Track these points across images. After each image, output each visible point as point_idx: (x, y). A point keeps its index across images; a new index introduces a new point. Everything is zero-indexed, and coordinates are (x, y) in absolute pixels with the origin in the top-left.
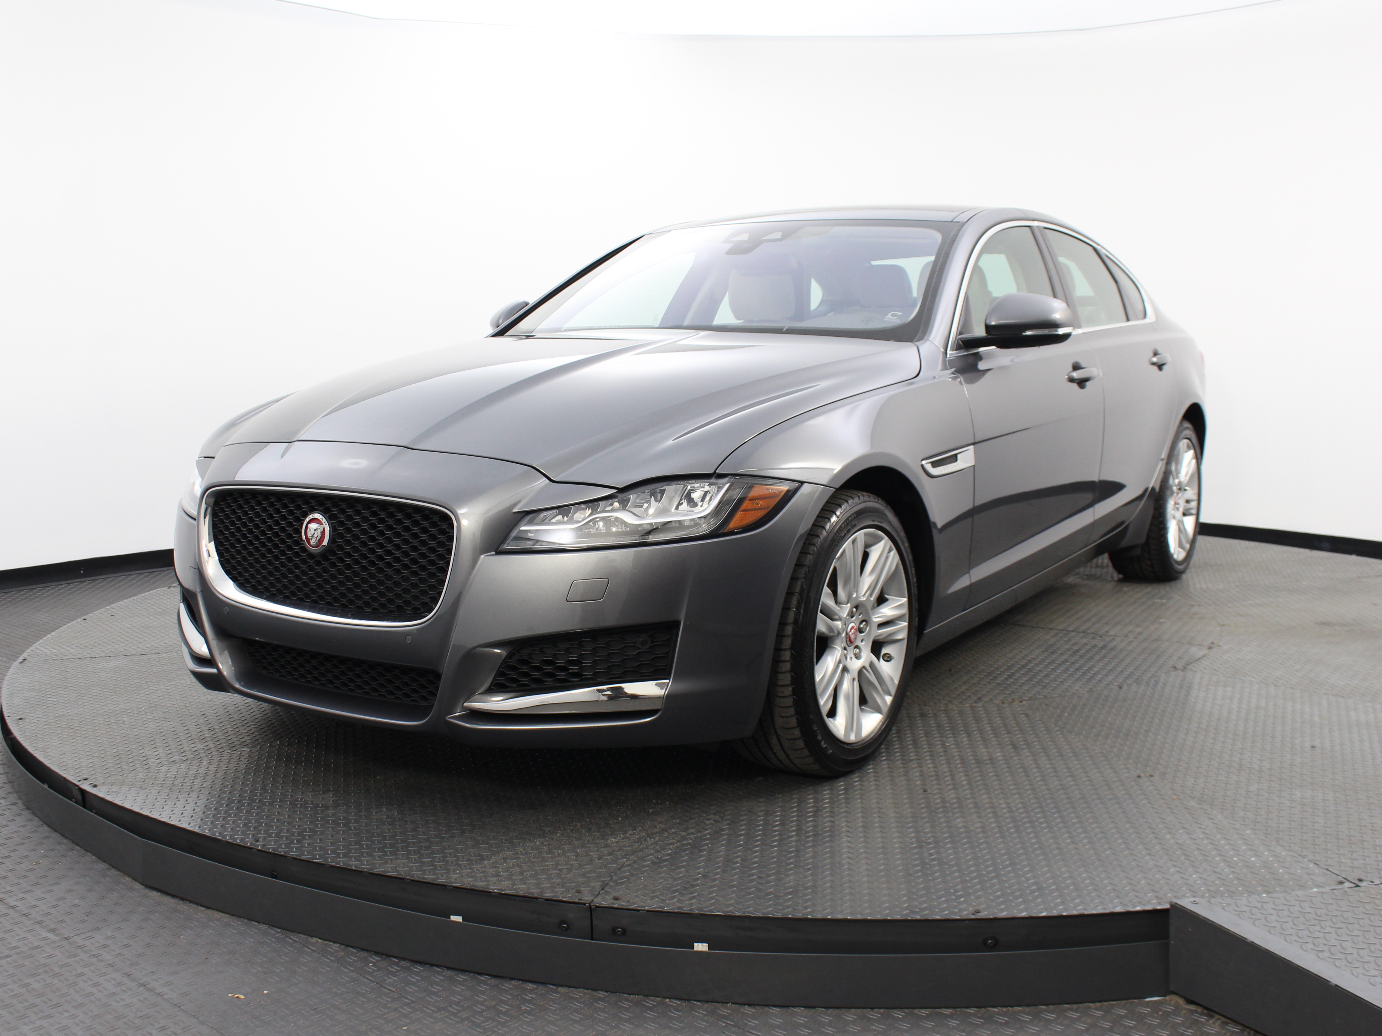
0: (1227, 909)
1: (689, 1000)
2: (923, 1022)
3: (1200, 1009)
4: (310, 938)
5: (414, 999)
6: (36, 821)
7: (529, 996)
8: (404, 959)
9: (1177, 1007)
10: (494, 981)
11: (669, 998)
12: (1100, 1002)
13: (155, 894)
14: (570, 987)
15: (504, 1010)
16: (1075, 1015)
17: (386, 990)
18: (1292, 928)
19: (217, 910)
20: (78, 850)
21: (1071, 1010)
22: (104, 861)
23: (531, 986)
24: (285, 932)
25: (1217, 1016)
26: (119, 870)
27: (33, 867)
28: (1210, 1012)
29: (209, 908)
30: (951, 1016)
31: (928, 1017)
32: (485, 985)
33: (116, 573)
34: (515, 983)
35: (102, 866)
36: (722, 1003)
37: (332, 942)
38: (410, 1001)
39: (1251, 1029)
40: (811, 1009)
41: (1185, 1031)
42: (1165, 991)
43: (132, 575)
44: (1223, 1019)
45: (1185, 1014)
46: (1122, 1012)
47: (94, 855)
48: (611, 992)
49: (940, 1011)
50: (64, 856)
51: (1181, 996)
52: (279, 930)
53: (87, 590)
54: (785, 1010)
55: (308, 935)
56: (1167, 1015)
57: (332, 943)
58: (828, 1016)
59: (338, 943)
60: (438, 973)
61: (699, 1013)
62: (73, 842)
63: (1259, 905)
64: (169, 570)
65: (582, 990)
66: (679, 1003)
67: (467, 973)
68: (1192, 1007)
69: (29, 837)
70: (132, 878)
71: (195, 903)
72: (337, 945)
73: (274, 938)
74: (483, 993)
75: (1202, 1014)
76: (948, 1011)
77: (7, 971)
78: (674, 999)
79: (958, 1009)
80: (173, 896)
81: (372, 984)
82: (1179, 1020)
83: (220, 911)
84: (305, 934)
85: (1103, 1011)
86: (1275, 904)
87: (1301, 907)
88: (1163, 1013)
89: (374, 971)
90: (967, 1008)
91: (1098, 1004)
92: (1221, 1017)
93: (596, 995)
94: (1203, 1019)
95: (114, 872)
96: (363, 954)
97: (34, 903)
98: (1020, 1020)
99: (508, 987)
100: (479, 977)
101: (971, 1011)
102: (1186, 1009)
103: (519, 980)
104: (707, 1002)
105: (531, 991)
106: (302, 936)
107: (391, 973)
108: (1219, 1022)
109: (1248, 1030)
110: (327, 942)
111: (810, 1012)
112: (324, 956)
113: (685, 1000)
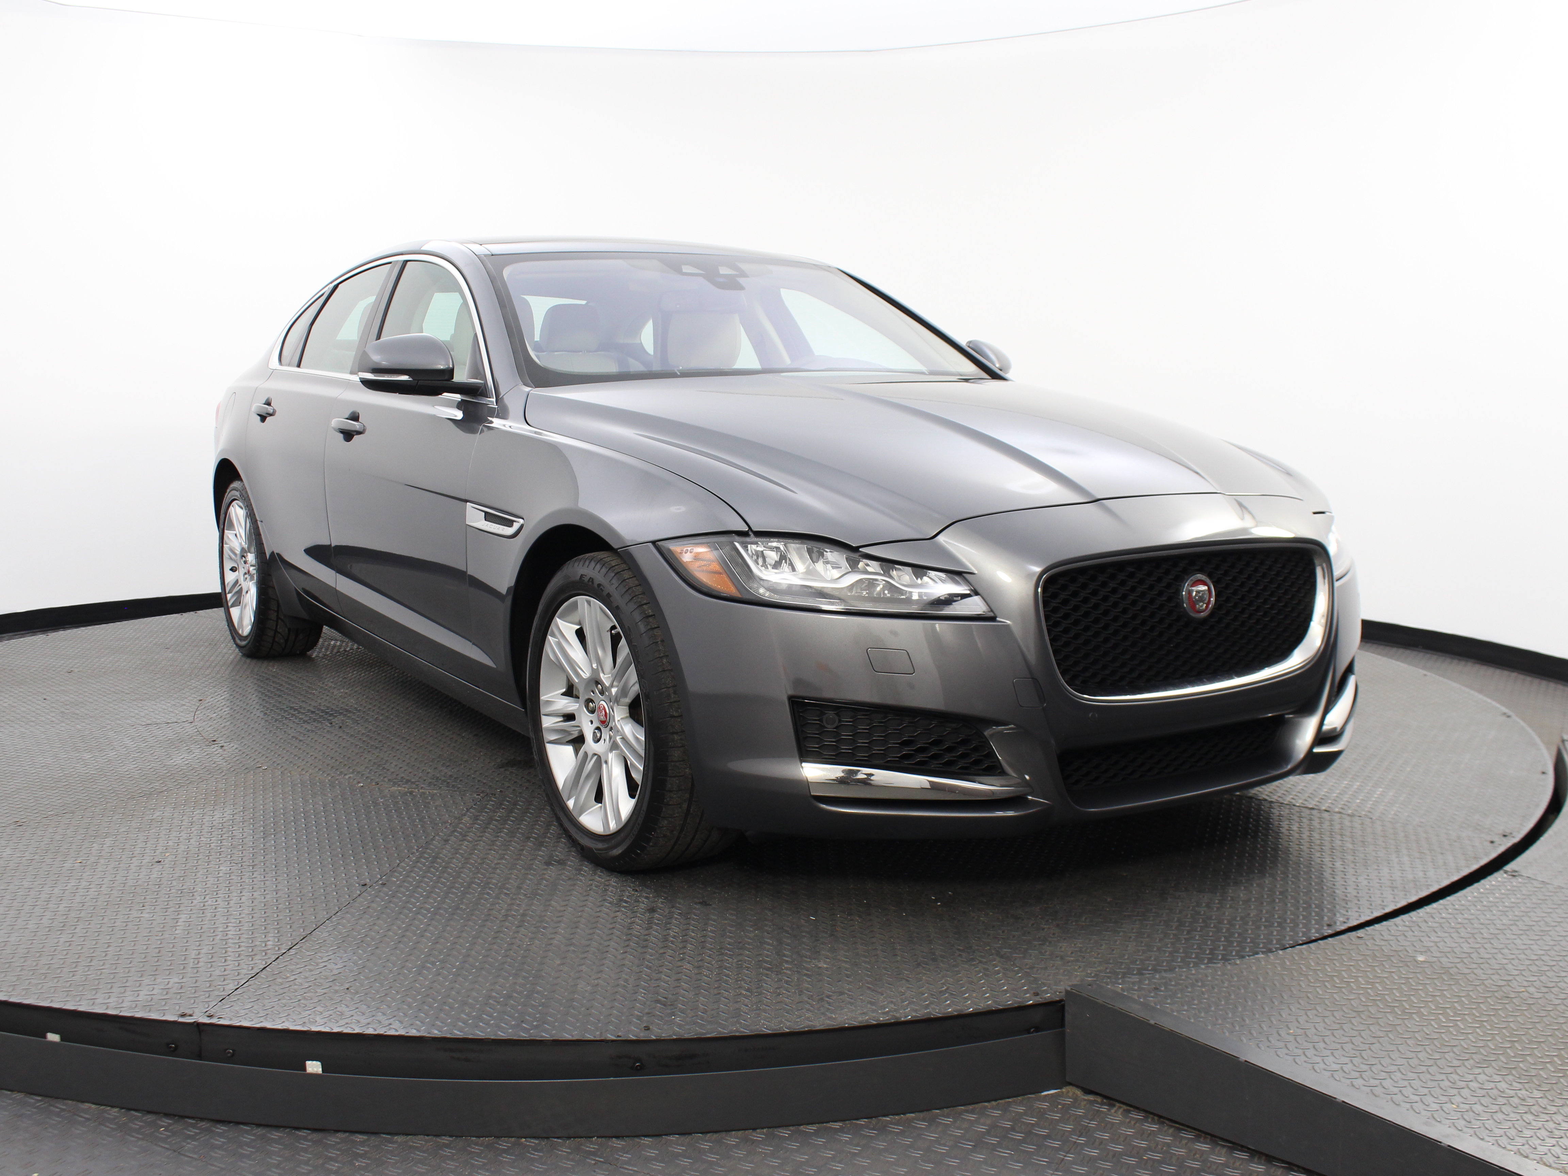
1: (547, 1138)
2: (812, 1139)
3: (1099, 1099)
4: (79, 1104)
5: (224, 1166)
7: (361, 1150)
8: (202, 1119)
9: (1076, 1099)
10: (316, 1136)
11: (525, 1138)
12: (995, 1100)
14: (407, 1135)
15: (335, 1168)
16: (972, 1117)
17: (186, 1159)
21: (967, 1111)
23: (360, 1138)
24: (47, 1099)
25: (1118, 1105)
28: (1111, 1100)
30: (841, 1130)
31: (817, 1133)
32: (306, 1140)
34: (340, 1135)
36: (585, 1137)
37: (109, 1106)
38: (218, 1169)
39: (1154, 1114)
40: (687, 1136)
41: (1089, 1123)
42: (1062, 1082)
44: (1125, 1107)
45: (1085, 1106)
46: (1021, 1109)
48: (456, 1136)
49: (828, 1125)
51: (1078, 1087)
52: (39, 1098)
54: (659, 1139)
55: (78, 1101)
56: (1066, 1108)
57: (109, 1108)
58: (707, 1141)
59: (118, 1107)
60: (247, 1132)
61: (562, 1151)
65: (422, 1136)
66: (537, 1142)
67: (282, 1129)
68: (1091, 1097)
72: (116, 1110)
73: (35, 1108)
74: (305, 1150)
75: (1102, 1104)
76: (837, 1125)
78: (530, 1138)
79: (847, 1122)
81: (168, 1153)
82: (1080, 1112)
84: (73, 1100)
85: (1001, 1110)
88: (1063, 1107)
89: (169, 1137)
90: (857, 1119)
91: (994, 1103)
92: (1122, 1105)
93: (439, 1142)
94: (1104, 1109)
96: (150, 1118)
98: (915, 1128)
99: (334, 1141)
100: (297, 1132)
101: (862, 1122)
102: (1085, 1100)
103: (345, 1132)
104: (569, 1138)
105: (362, 1143)
106: (70, 1102)
107: (189, 1137)
108: (1121, 1110)
109: (1151, 1116)
110: (103, 1107)
111: (687, 1139)
112: (103, 1125)
113: (543, 1138)
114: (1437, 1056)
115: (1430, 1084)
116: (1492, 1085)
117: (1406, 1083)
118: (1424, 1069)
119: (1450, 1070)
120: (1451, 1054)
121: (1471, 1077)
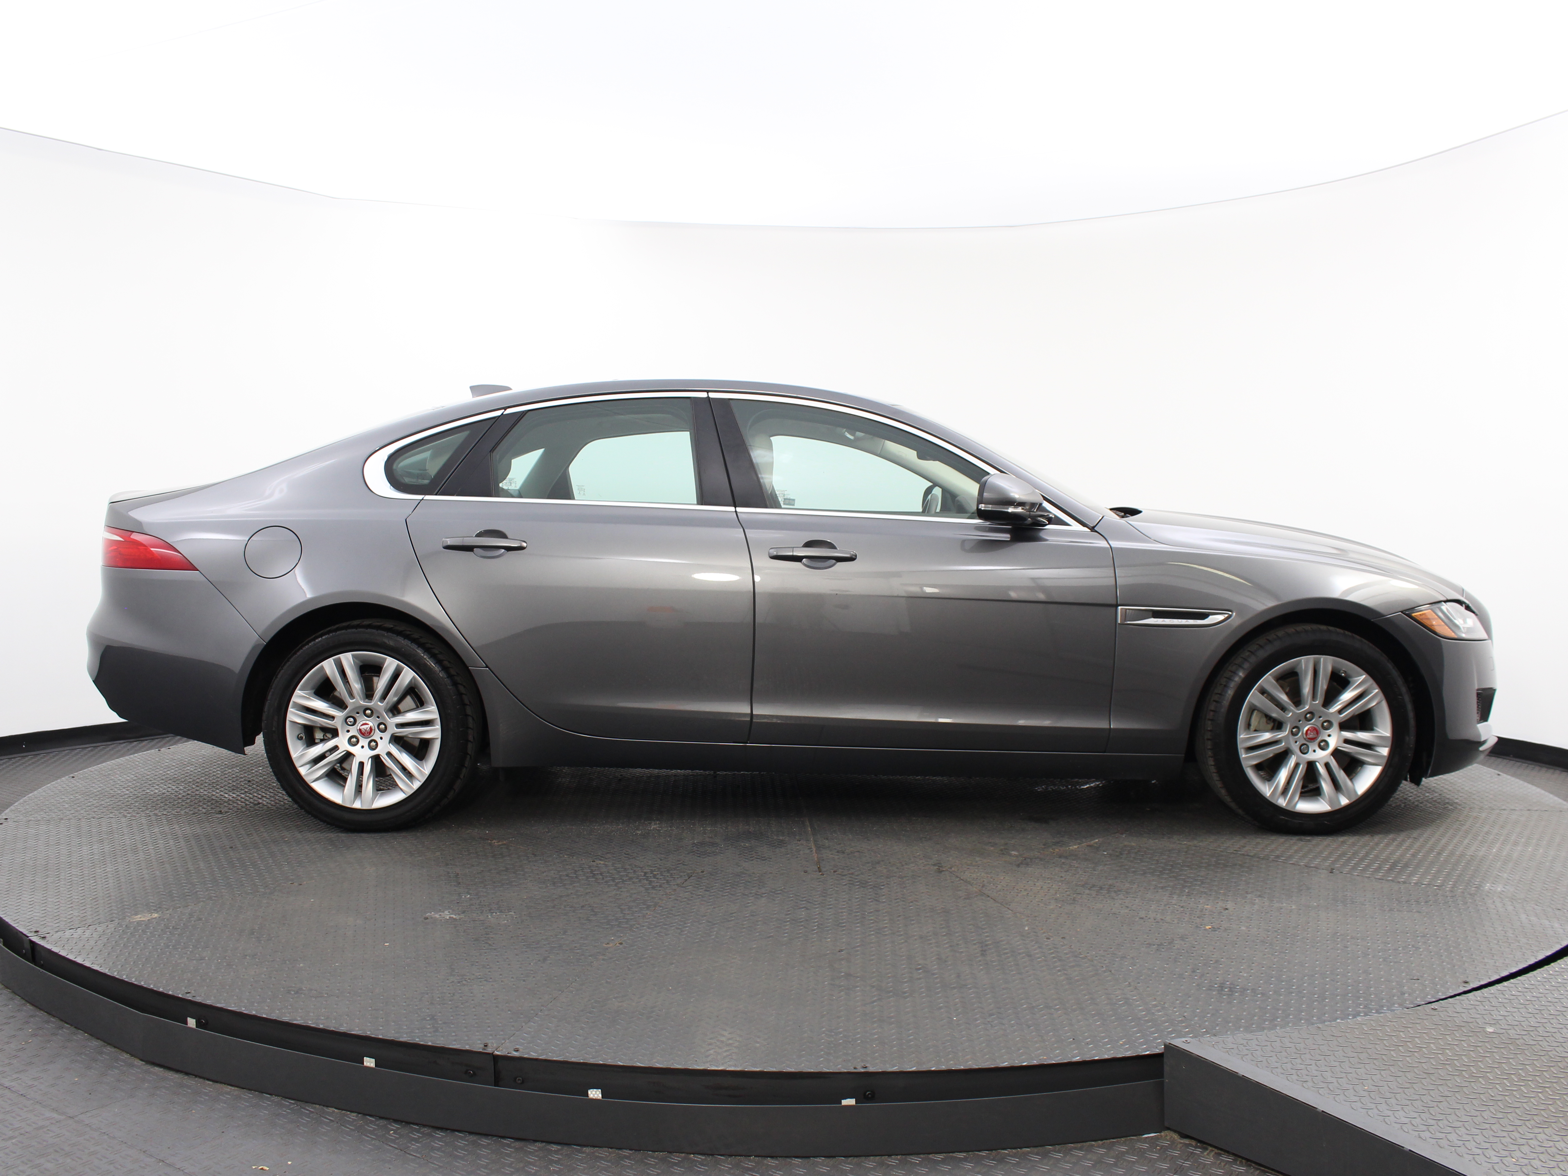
1: (712, 1155)
2: (940, 1166)
3: (1194, 1143)
4: (325, 1108)
5: (441, 1165)
6: (18, 1000)
7: (556, 1157)
8: (424, 1126)
9: (1173, 1142)
10: (518, 1144)
11: (693, 1154)
12: (1102, 1140)
13: (157, 1069)
14: (594, 1147)
15: (533, 1171)
16: (1081, 1154)
17: (411, 1157)
18: (1277, 1062)
19: (225, 1084)
20: (67, 1030)
21: (1076, 1148)
22: (98, 1039)
23: (555, 1147)
24: (299, 1103)
25: (1210, 1148)
26: (115, 1047)
27: (23, 1046)
28: (1204, 1144)
29: (217, 1082)
30: (965, 1159)
31: (943, 1161)
32: (509, 1147)
33: (58, 748)
34: (538, 1144)
35: (95, 1043)
36: (745, 1156)
37: (349, 1111)
38: (437, 1167)
39: (1243, 1158)
40: (831, 1159)
41: (1184, 1163)
42: (1161, 1127)
43: (75, 749)
44: (1216, 1151)
45: (1181, 1148)
46: (1123, 1149)
47: (86, 1032)
48: (636, 1150)
49: (954, 1155)
50: (54, 1034)
51: (1175, 1131)
52: (293, 1102)
53: (30, 765)
54: (806, 1160)
55: (324, 1106)
56: (1164, 1149)
57: (349, 1113)
58: (848, 1164)
59: (355, 1112)
60: (461, 1138)
61: (724, 1166)
62: (62, 1020)
63: (1244, 1042)
64: (114, 744)
65: (606, 1149)
66: (703, 1158)
67: (490, 1137)
68: (1187, 1141)
69: (13, 1017)
70: (130, 1054)
71: (200, 1077)
72: (355, 1114)
73: (289, 1110)
74: (509, 1155)
75: (1196, 1147)
76: (961, 1155)
77: (15, 1153)
78: (698, 1154)
79: (970, 1153)
80: (177, 1071)
81: (397, 1151)
82: (1176, 1153)
83: (228, 1085)
84: (320, 1105)
85: (1106, 1149)
88: (1161, 1148)
89: (397, 1138)
90: (979, 1151)
91: (1100, 1142)
92: (1214, 1149)
93: (621, 1154)
94: (1198, 1151)
95: (109, 1049)
96: (382, 1122)
97: (30, 1083)
98: (1030, 1160)
99: (533, 1149)
100: (502, 1140)
101: (983, 1153)
102: (1181, 1143)
103: (542, 1142)
104: (731, 1156)
105: (556, 1152)
106: (318, 1106)
108: (1213, 1153)
109: (1240, 1159)
110: (344, 1112)
111: (831, 1161)
112: (343, 1126)
113: (708, 1155)
114: (1500, 1115)
115: (1492, 1139)
116: (1551, 1144)
117: (1469, 1138)
118: (1487, 1126)
119: (1511, 1128)
120: (1514, 1114)
121: (1532, 1136)
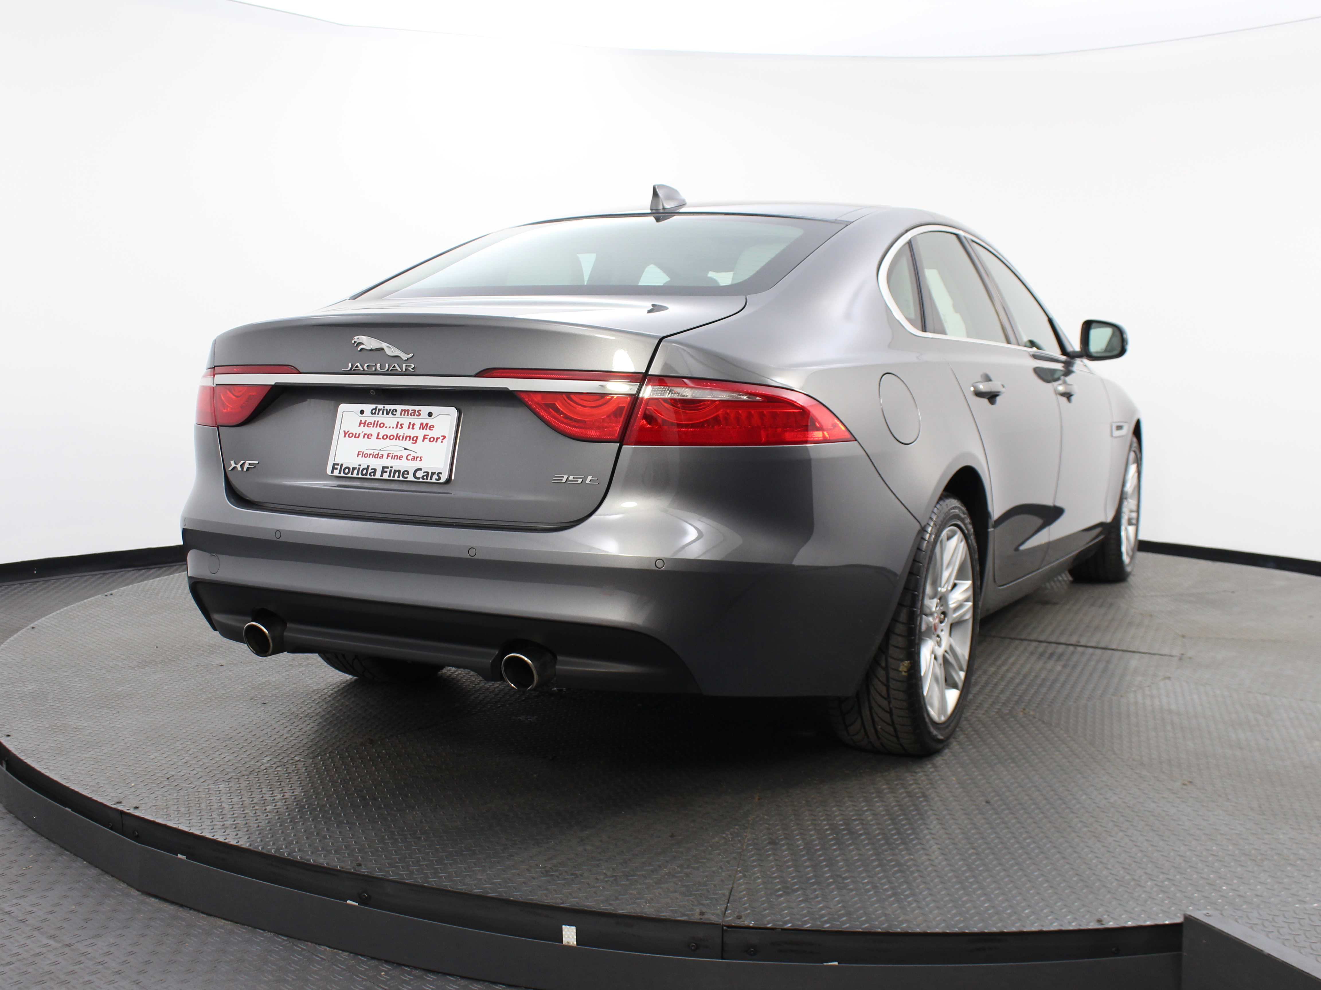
0: (1239, 921)
4: (317, 946)
6: (20, 825)
8: (416, 968)
13: (153, 900)
18: (1305, 941)
19: (219, 917)
20: (66, 857)
22: (96, 867)
24: (291, 940)
26: (113, 876)
27: (23, 872)
29: (211, 915)
33: (68, 574)
35: (94, 871)
37: (341, 950)
43: (85, 576)
47: (85, 860)
50: (54, 861)
52: (285, 938)
53: (40, 590)
55: (316, 944)
57: (340, 952)
59: (347, 951)
60: (452, 982)
62: (62, 847)
63: (1270, 918)
64: (122, 571)
67: (481, 982)
69: (16, 842)
70: (127, 884)
71: (195, 910)
72: (347, 954)
73: (281, 946)
77: (12, 979)
80: (172, 903)
83: (222, 918)
84: (312, 942)
86: (1285, 917)
87: (1310, 920)
89: (388, 980)
95: (108, 878)
96: (374, 963)
97: (29, 909)
100: (494, 986)
106: (310, 944)
107: (404, 982)
110: (336, 950)
112: (335, 965)
